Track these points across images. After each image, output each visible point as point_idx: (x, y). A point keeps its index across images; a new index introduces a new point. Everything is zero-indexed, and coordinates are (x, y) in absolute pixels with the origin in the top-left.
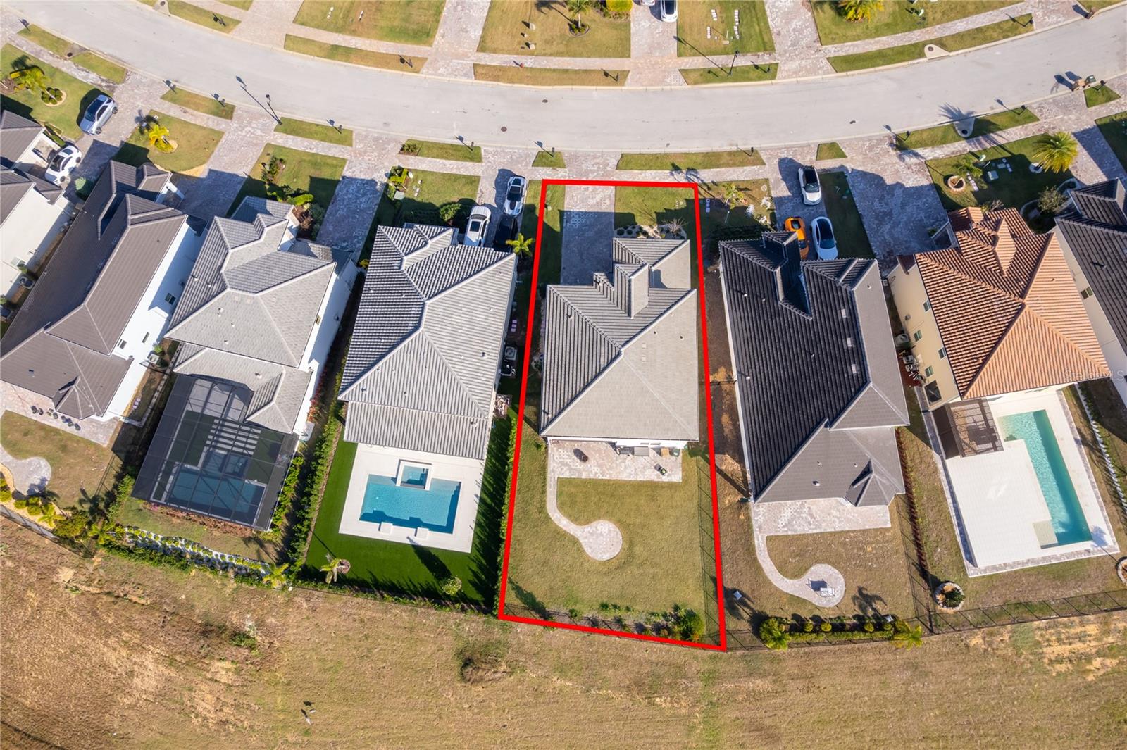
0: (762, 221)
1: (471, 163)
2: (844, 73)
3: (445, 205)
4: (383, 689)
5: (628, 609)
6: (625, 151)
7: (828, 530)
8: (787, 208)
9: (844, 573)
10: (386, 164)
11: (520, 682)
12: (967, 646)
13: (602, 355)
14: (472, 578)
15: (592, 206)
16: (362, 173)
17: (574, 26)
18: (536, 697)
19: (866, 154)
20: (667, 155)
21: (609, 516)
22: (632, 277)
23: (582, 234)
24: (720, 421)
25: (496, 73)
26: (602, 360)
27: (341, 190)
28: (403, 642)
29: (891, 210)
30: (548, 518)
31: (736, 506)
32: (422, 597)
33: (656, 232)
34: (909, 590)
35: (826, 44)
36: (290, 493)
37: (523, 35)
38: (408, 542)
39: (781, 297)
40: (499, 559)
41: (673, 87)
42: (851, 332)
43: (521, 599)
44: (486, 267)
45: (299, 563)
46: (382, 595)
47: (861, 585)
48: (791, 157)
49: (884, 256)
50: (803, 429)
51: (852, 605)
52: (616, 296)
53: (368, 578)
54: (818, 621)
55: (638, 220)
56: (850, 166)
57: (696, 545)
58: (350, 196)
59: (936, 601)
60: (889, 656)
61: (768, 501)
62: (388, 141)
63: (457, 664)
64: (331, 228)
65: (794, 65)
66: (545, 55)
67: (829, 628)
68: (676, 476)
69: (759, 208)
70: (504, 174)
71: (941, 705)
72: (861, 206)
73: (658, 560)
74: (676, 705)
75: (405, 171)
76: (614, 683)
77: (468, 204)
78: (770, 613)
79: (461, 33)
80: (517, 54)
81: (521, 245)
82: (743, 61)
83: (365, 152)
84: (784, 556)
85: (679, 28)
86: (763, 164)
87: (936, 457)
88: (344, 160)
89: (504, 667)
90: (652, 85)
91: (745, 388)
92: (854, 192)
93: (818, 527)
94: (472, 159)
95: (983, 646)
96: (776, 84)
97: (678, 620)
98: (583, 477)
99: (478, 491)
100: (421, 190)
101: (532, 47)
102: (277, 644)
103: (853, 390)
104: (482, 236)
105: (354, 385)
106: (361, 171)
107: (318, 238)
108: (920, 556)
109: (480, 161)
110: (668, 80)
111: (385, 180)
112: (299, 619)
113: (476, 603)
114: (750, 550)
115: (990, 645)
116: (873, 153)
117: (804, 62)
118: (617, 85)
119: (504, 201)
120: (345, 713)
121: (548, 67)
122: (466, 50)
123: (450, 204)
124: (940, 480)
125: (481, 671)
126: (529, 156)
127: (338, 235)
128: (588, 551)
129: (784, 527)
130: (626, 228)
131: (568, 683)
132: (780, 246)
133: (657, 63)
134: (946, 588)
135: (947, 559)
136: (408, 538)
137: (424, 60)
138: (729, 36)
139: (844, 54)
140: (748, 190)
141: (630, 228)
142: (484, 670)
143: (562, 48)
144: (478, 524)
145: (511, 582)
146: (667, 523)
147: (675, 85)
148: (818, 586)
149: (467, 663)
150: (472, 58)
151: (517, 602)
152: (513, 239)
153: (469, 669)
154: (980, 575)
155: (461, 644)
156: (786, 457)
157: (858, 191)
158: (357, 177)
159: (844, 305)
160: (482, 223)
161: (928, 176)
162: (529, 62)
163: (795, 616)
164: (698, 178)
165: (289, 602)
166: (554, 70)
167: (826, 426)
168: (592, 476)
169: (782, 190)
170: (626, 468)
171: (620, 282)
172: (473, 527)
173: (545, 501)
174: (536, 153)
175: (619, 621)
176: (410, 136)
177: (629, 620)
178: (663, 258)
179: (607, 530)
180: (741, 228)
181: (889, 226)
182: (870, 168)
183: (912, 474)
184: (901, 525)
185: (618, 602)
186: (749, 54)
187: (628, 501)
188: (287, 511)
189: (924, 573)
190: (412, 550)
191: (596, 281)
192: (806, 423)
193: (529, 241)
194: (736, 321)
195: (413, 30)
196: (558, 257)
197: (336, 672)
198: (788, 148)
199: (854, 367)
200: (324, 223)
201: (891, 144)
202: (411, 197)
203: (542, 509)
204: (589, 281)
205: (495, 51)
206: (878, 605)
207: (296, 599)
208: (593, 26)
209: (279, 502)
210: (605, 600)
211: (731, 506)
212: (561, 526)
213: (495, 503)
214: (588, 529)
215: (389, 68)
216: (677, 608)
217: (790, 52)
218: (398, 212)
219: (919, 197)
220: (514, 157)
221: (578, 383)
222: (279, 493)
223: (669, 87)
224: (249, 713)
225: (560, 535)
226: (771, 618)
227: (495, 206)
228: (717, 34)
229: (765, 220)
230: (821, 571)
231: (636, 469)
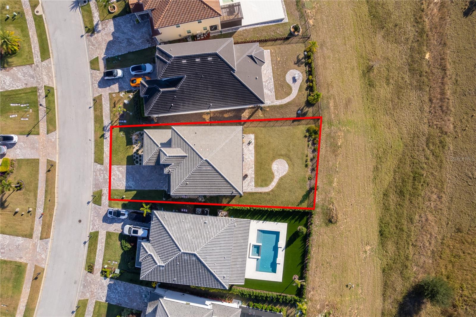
0: (131, 97)
1: (99, 237)
2: (51, 54)
3: (122, 248)
4: (341, 255)
5: (307, 156)
6: (93, 160)
7: (272, 75)
8: (124, 85)
9: (289, 69)
10: (99, 280)
11: (336, 199)
12: (313, 25)
13: (206, 168)
14: (298, 222)
15: (123, 176)
16: (104, 292)
17: (18, 188)
18: (341, 192)
19: (97, 48)
20: (96, 141)
21: (270, 165)
22: (168, 155)
23: (138, 180)
24: (227, 118)
25: (46, 227)
26: (209, 168)
27: (113, 301)
28: (324, 249)
29: (126, 38)
30: (272, 191)
31: (264, 112)
32: (306, 242)
33: (137, 145)
34: (294, 45)
35: (33, 61)
36: (265, 306)
37: (22, 215)
38: (284, 251)
39: (174, 89)
40: (291, 211)
41: (57, 137)
42: (193, 59)
43: (305, 200)
44: (162, 224)
45: (296, 298)
46: (306, 260)
47: (293, 63)
48: (98, 83)
49: (149, 44)
50: (235, 82)
51: (301, 67)
52: (177, 163)
53: (300, 267)
54: (308, 81)
55: (130, 154)
56: (103, 56)
57: (280, 128)
58: (117, 296)
59: (298, 35)
60: (319, 55)
61: (264, 98)
62: (85, 280)
63: (331, 226)
64: (135, 304)
65: (45, 78)
66: (36, 203)
67: (311, 76)
68: (252, 137)
69: (126, 98)
70: (106, 219)
71: (334, 37)
72: (124, 52)
73: (287, 144)
74: (340, 137)
75: (103, 270)
76: (334, 161)
77: (122, 237)
78: (306, 99)
79: (19, 248)
80: (35, 217)
81: (146, 209)
82: (43, 101)
83: (92, 291)
84: (283, 93)
85: (21, 134)
86: (101, 95)
87: (240, 29)
88: (96, 302)
89: (331, 206)
90: (56, 148)
91: (215, 106)
92: (117, 55)
93: (271, 79)
94: (97, 236)
95: (313, 20)
96: (56, 87)
97: (310, 136)
98: (254, 176)
99: (261, 222)
100: (114, 260)
101: (31, 209)
102: (327, 303)
103: (219, 60)
104: (140, 228)
105: (222, 282)
106: (103, 293)
107: (140, 310)
108: (281, 39)
109: (98, 232)
110: (53, 140)
111: (108, 279)
112: (317, 294)
113: (308, 219)
114: (281, 107)
115: (312, 17)
116: (96, 44)
117: (44, 73)
118: (56, 166)
119: (120, 219)
120: (351, 270)
121: (44, 201)
122: (31, 244)
123: (122, 245)
124: (250, 29)
125: (333, 216)
126: (95, 208)
127: (138, 300)
128: (285, 173)
129: (272, 93)
130: (135, 160)
131: (335, 180)
132: (148, 88)
133: (43, 145)
134: (292, 31)
135: (281, 29)
136: (282, 251)
137: (36, 267)
138: (28, 109)
139: (39, 53)
140: (115, 102)
141: (135, 158)
142: (333, 214)
143: (32, 194)
144: (275, 221)
145: (298, 205)
146: (272, 140)
147: (56, 136)
148: (294, 80)
149: (330, 221)
150: (36, 241)
151: (306, 202)
152: (143, 214)
153: (333, 220)
154: (287, 18)
155: (323, 224)
156: (247, 90)
157: (116, 53)
158: (106, 294)
159: (180, 61)
160: (133, 229)
161: (108, 21)
162: (40, 211)
163: (307, 90)
164: (108, 126)
165: (311, 300)
166: (46, 197)
167: (234, 72)
168: (253, 173)
169: (115, 87)
170: (249, 158)
171: (170, 161)
172: (277, 223)
173: (265, 192)
174: (93, 205)
175: (311, 160)
176: (83, 269)
177: (311, 156)
178: (154, 142)
179: (276, 166)
180: (135, 106)
181: (134, 40)
182: (104, 46)
183: (248, 39)
184: (269, 46)
185: (305, 160)
186: (39, 100)
187: (263, 157)
188: (273, 307)
189: (287, 39)
190: (288, 248)
191: (168, 172)
192: (232, 80)
193: (144, 205)
194: (184, 109)
195: (16, 275)
196: (150, 191)
197: (336, 276)
198: (93, 84)
199: (209, 59)
200: (132, 308)
201: (91, 36)
202: (118, 265)
203: (268, 194)
204: (169, 176)
205: (32, 229)
206: (301, 57)
207: (309, 297)
208: (19, 178)
209: (270, 310)
210: (304, 166)
211: (263, 114)
212: (275, 185)
213: (266, 214)
214: (276, 174)
215: (41, 285)
216: (306, 136)
217: (38, 79)
218: (126, 271)
219: (120, 25)
220: (96, 215)
221: (219, 179)
222: (266, 311)
223: (57, 140)
224: (352, 311)
225: (279, 185)
226: (307, 99)
227: (122, 223)
228: (25, 115)
229: (131, 95)
230: (289, 79)
231: (250, 154)
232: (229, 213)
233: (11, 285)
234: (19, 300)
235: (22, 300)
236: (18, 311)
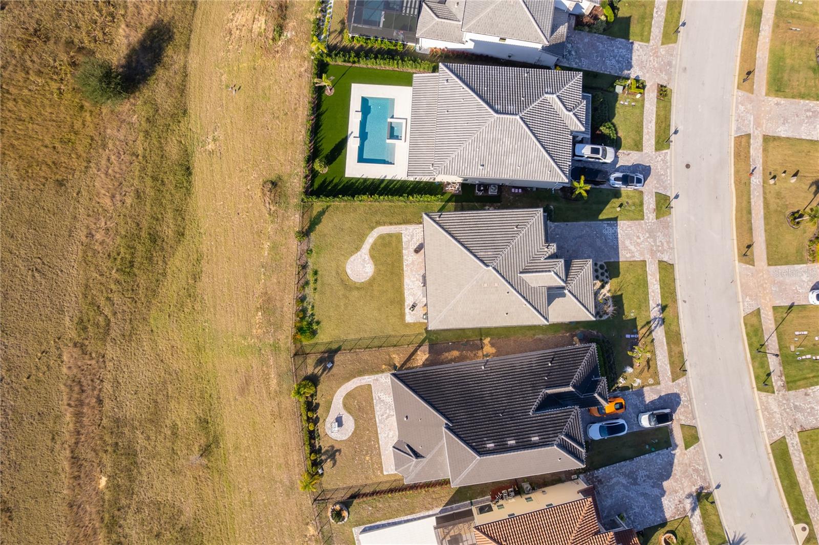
0: (621, 380)
1: (654, 143)
2: (770, 451)
3: (614, 126)
4: (255, 131)
5: (315, 289)
6: (676, 267)
7: (378, 429)
8: (635, 400)
9: (350, 440)
10: (647, 75)
11: (265, 221)
12: (307, 524)
13: (487, 253)
14: (328, 180)
15: (623, 242)
16: (637, 58)
17: (797, 215)
18: (257, 232)
19: (690, 466)
20: (675, 301)
21: (378, 272)
22: (552, 272)
23: (598, 237)
24: (453, 350)
25: (742, 154)
26: (482, 253)
27: (621, 43)
28: (285, 139)
29: (639, 485)
30: (372, 228)
31: (391, 363)
32: (313, 148)
33: (604, 296)
34: (341, 485)
35: (799, 436)
36: (377, 46)
37: (785, 172)
38: (349, 132)
39: (549, 391)
40: (340, 196)
41: (741, 303)
42: (520, 444)
43: (317, 215)
44: (554, 160)
45: (328, 59)
46: (312, 120)
47: (342, 453)
48: (682, 403)
49: (598, 477)
50: (444, 408)
51: (328, 445)
52: (536, 261)
53: (323, 108)
54: (316, 421)
55: (614, 280)
56: (677, 452)
57: (362, 335)
58: (616, 51)
59: (335, 504)
60: (297, 470)
61: (392, 383)
62: (669, 74)
63: (273, 177)
64: (586, 40)
65: (774, 407)
66: (764, 193)
67: (311, 428)
68: (410, 318)
69: (630, 377)
70: (646, 171)
71: (270, 504)
72: (642, 460)
73: (349, 308)
74: (258, 326)
75: (642, 91)
76: (268, 284)
77: (616, 144)
78: (319, 387)
79: (782, 119)
80: (764, 170)
81: (581, 188)
82: (774, 363)
83: (657, 57)
84: (358, 397)
85: (803, 307)
86: (674, 380)
87: (437, 510)
88: (648, 41)
89: (273, 209)
90: (742, 286)
91: (475, 365)
92: (653, 454)
93: (380, 422)
94: (657, 143)
95: (308, 535)
96: (753, 392)
97: (310, 324)
98: (404, 251)
99: (389, 178)
100: (626, 106)
101: (772, 182)
102: (278, 56)
103: (474, 444)
104: (588, 157)
105: (450, 73)
106: (639, 56)
107: (576, 31)
108: (365, 495)
109: (657, 150)
110: (748, 299)
111: (633, 76)
112: (294, 68)
113: (312, 185)
114: (361, 373)
115: (310, 539)
116: (692, 472)
117: (778, 416)
118: (739, 256)
119: (621, 172)
120: (239, 109)
121: (752, 197)
122: (764, 125)
123: (616, 130)
124: (420, 512)
125: (269, 193)
126: (665, 189)
127: (581, 47)
128: (352, 258)
129: (378, 397)
130: (606, 271)
131: (266, 253)
132: (594, 391)
133: (764, 289)
134: (345, 511)
135: (364, 514)
136: (352, 132)
137: (751, 91)
138: (798, 351)
139: (791, 452)
140: (649, 368)
141: (606, 274)
142: (270, 195)
143: (773, 207)
144: (365, 180)
145: (328, 207)
146: (376, 313)
147: (743, 306)
148: (339, 421)
149: (274, 184)
150: (756, 132)
151: (315, 213)
152: (586, 182)
153: (270, 186)
154: (355, 536)
155: (285, 178)
156: (423, 396)
157: (654, 458)
158: (634, 54)
159: (542, 439)
160: (599, 156)
161: (674, 517)
162: (756, 180)
163: (318, 405)
164: (656, 327)
165: (304, 58)
166: (749, 202)
167: (446, 424)
168: (405, 257)
169: (650, 396)
170: (413, 282)
171: (548, 264)
172: (363, 177)
173: (384, 225)
174: (668, 194)
175: (307, 283)
176: (675, 90)
177: (309, 291)
178: (577, 299)
179: (367, 270)
180: (614, 362)
181: (624, 482)
182: (677, 469)
183: (424, 492)
184: (386, 482)
185: (319, 282)
186: (781, 368)
187: (389, 285)
188: (364, 45)
189: (354, 496)
190: (343, 137)
191: (549, 245)
192: (448, 410)
193: (585, 194)
194: (529, 357)
195: (782, 78)
196: (576, 219)
197: (263, 98)
198: (690, 400)
199: (492, 445)
200: (590, 34)
201: (702, 488)
202: (619, 99)
203: (379, 223)
204: (548, 239)
205: (765, 150)
206: (329, 463)
207: (306, 62)
208: (798, 232)
209: (370, 39)
210: (320, 273)
211: (391, 359)
212: (368, 238)
213: (381, 190)
214: (367, 257)
215: (740, 63)
216: (318, 323)
217: (788, 405)
218: (605, 91)
219: (653, 509)
220: (663, 177)
221: (463, 237)
222: (376, 37)
223: (741, 300)
224: (237, 47)
225: (362, 238)
226: (316, 388)
227: (617, 166)
228: (801, 341)
229: (622, 382)
230: (349, 423)
231: (412, 289)
232: (442, 189)
233: (788, 61)
234: (772, 40)
235: (767, 40)
236: (771, 22)
